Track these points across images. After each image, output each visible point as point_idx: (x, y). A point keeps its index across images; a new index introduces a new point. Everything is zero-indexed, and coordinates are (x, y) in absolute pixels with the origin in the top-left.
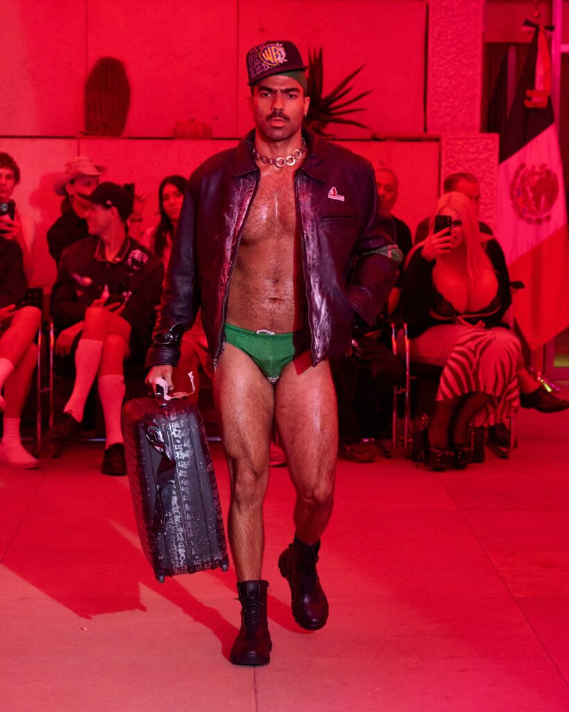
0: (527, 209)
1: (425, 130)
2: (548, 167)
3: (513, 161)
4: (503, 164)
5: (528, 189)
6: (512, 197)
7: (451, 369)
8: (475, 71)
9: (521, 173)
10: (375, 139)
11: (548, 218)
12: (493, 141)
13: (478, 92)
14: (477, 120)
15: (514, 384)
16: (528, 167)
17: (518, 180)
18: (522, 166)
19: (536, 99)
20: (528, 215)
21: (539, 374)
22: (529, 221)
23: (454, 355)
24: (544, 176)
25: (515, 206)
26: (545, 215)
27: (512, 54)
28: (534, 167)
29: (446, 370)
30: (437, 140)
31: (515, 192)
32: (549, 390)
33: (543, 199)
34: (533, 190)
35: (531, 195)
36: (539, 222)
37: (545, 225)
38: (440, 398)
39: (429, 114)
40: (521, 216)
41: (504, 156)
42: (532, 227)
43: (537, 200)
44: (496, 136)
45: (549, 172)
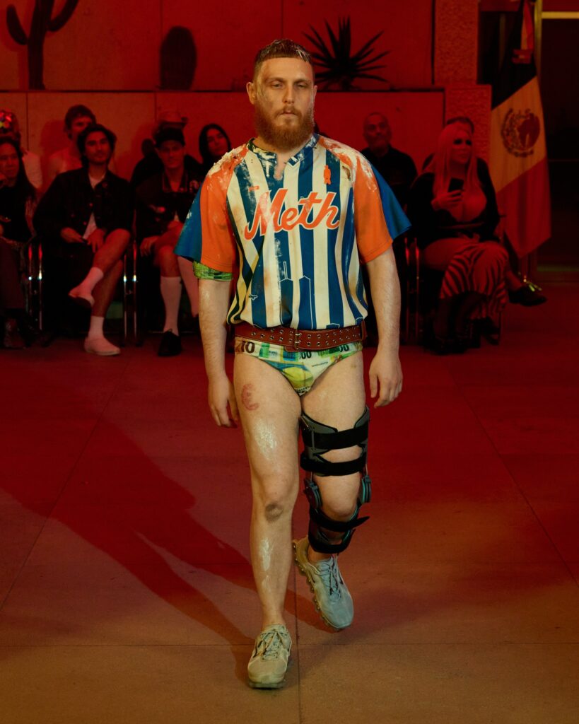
0: (515, 145)
1: (433, 82)
2: (531, 112)
3: (504, 108)
4: (495, 110)
5: (515, 129)
6: (502, 134)
7: (451, 273)
8: (472, 34)
9: (510, 116)
10: (392, 90)
11: (532, 152)
12: (487, 91)
13: (475, 50)
14: (474, 75)
15: (503, 284)
16: (516, 111)
17: (508, 122)
18: (511, 111)
19: (522, 57)
20: (515, 150)
21: (525, 277)
22: (516, 155)
23: (453, 262)
24: (529, 118)
25: (506, 144)
26: (530, 150)
27: (503, 20)
28: (520, 112)
29: (447, 275)
30: (442, 90)
31: (506, 133)
32: (533, 289)
33: (528, 136)
34: (519, 129)
35: (518, 134)
36: (524, 155)
37: (529, 158)
38: (442, 296)
39: (436, 70)
40: (509, 150)
41: (496, 102)
42: (518, 160)
43: (523, 138)
44: (490, 87)
45: (532, 115)
